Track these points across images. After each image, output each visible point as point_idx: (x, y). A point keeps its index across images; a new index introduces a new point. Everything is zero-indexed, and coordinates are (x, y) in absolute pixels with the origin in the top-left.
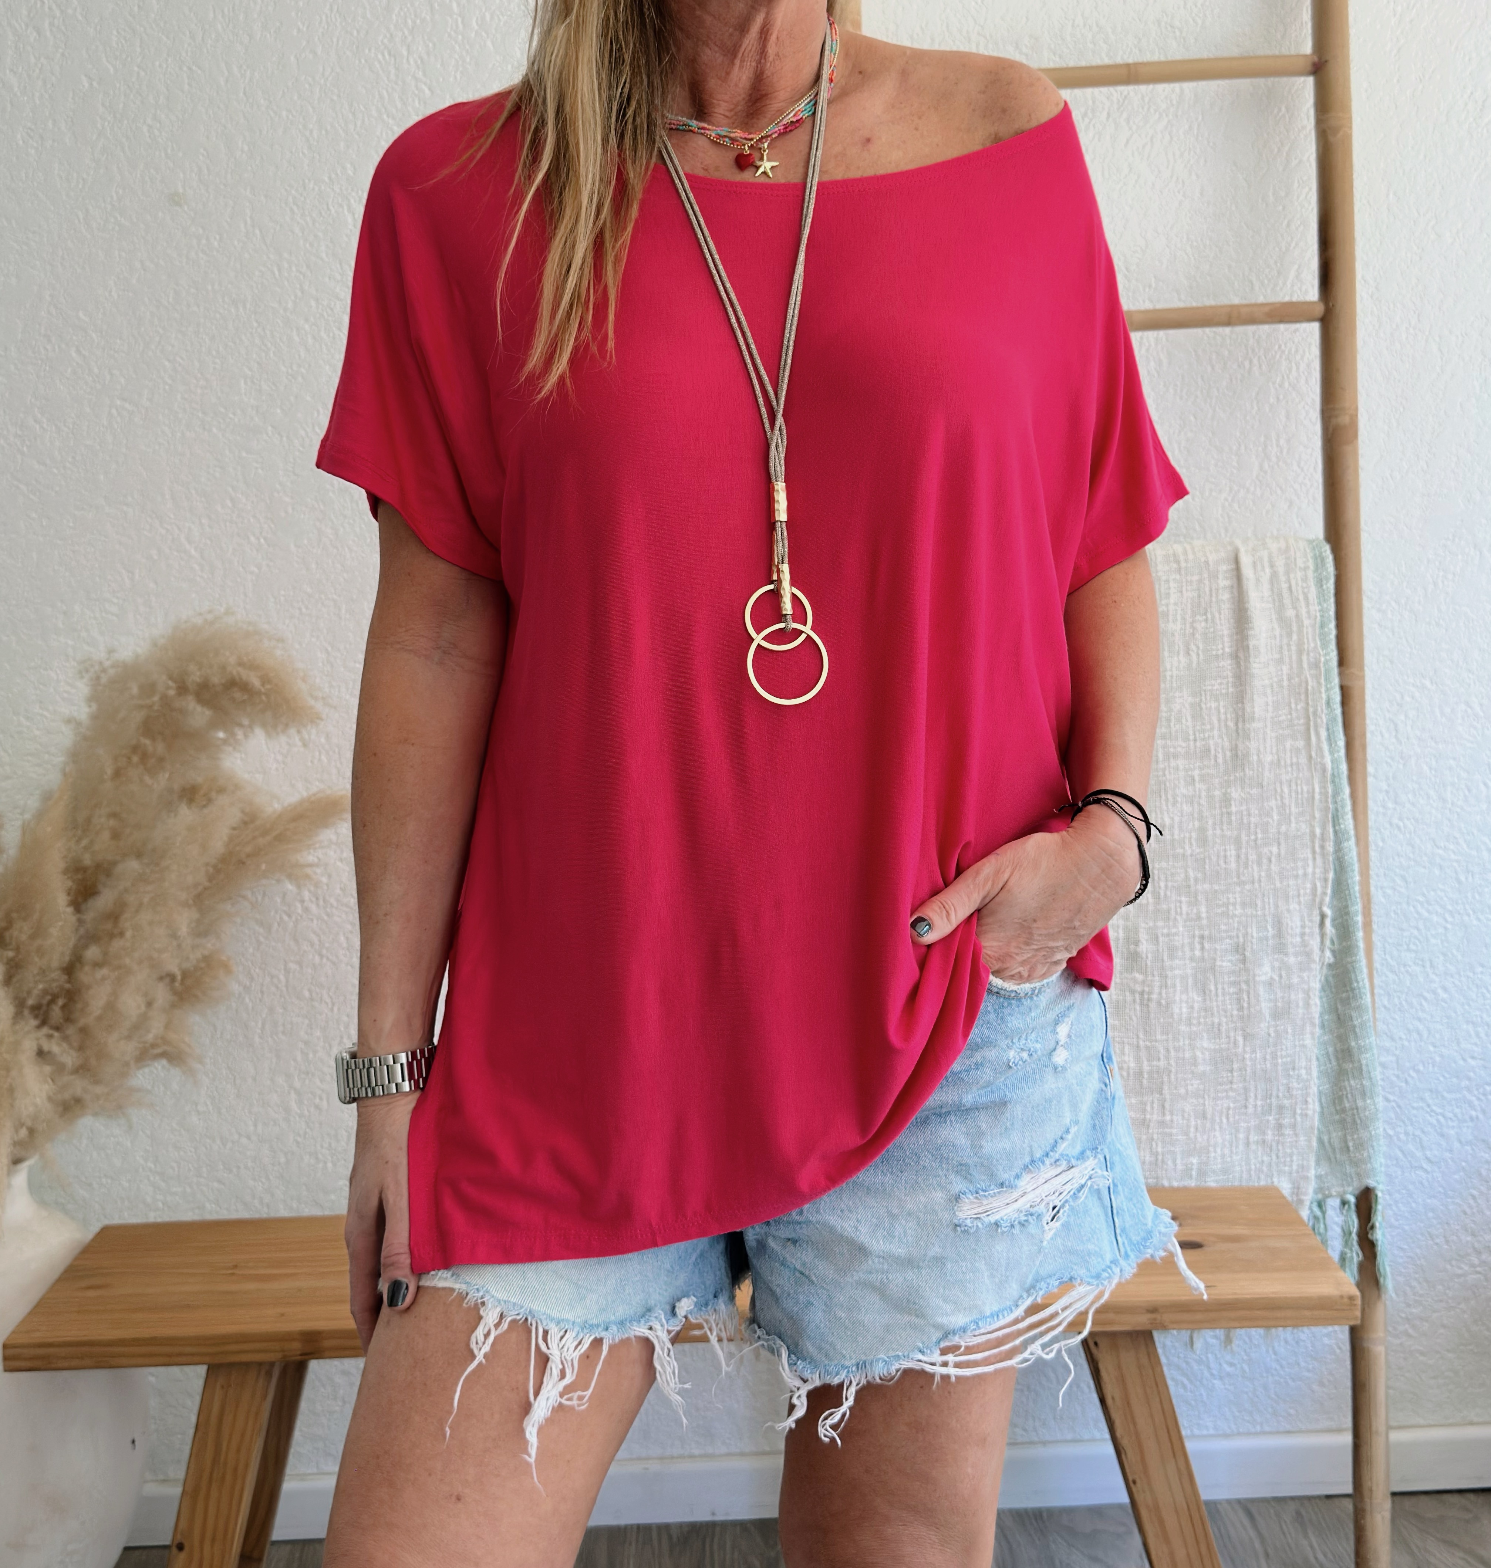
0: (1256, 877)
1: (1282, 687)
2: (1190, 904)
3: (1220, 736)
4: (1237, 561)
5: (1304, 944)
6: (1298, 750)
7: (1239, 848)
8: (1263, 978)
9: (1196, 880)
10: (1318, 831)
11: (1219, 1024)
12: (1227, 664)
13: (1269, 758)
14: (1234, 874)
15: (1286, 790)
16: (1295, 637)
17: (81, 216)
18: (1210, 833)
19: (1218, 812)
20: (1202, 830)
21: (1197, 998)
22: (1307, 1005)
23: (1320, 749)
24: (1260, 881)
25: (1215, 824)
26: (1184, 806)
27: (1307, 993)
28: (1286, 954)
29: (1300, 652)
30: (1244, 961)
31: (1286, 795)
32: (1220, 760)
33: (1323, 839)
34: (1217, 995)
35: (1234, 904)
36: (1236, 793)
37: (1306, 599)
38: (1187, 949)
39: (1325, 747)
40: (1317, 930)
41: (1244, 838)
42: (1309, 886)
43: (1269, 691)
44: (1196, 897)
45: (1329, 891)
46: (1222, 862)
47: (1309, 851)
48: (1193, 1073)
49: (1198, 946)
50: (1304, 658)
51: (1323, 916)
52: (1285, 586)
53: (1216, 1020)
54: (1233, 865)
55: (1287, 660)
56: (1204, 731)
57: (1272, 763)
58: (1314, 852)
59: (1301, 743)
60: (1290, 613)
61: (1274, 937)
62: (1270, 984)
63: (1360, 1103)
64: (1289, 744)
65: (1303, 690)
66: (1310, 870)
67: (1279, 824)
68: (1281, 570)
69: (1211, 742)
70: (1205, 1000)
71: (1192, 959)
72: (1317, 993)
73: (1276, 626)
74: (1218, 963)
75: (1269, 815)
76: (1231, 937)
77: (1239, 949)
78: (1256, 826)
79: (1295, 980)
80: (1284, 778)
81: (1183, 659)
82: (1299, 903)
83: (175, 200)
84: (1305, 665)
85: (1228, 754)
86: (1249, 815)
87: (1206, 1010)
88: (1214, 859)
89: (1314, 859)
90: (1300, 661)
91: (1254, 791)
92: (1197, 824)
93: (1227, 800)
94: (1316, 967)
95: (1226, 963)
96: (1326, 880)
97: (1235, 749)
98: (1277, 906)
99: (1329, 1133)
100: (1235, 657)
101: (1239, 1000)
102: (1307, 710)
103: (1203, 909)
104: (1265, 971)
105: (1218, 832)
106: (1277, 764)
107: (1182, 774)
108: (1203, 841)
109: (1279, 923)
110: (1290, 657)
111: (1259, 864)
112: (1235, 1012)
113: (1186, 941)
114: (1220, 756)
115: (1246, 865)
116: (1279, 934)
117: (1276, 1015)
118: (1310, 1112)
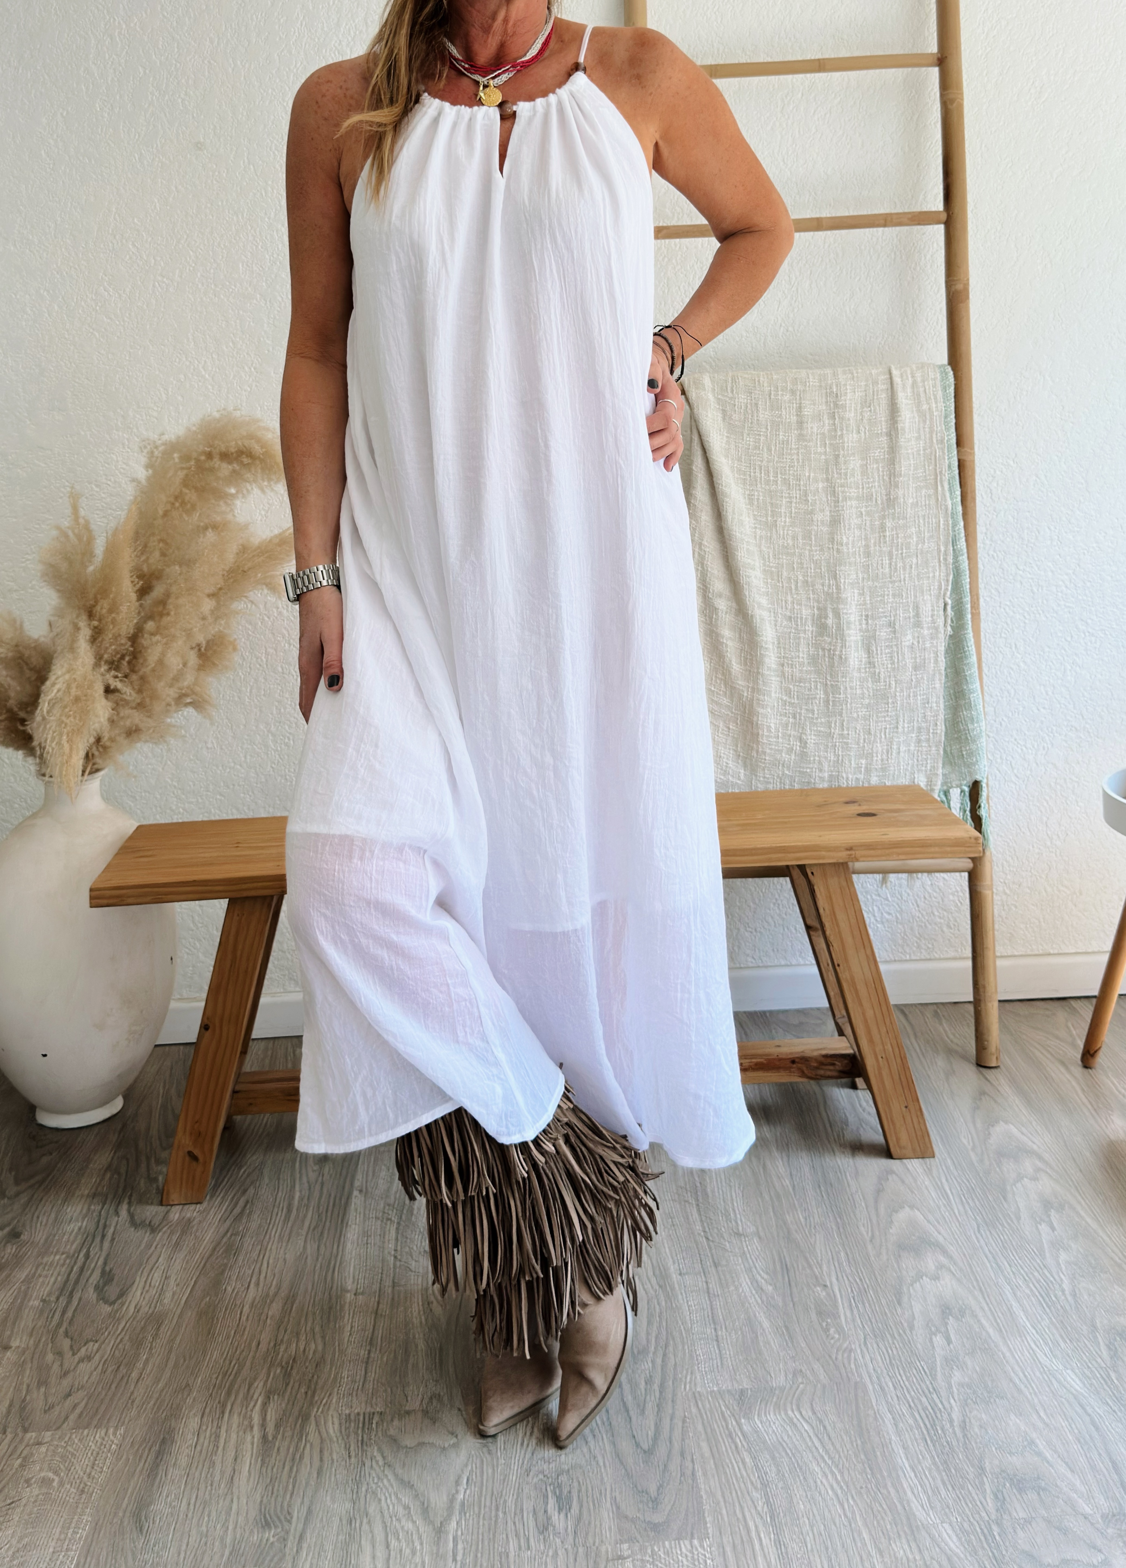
0: (902, 577)
1: (919, 454)
2: (860, 594)
3: (879, 486)
4: (890, 374)
5: (934, 622)
6: (929, 496)
7: (891, 559)
8: (907, 643)
9: (863, 578)
10: (943, 549)
11: (879, 673)
12: (884, 439)
13: (911, 501)
14: (888, 576)
15: (921, 521)
16: (928, 422)
17: (137, 157)
18: (872, 548)
19: (877, 535)
20: (867, 546)
21: (865, 656)
22: (936, 662)
23: (944, 495)
24: (905, 580)
25: (875, 543)
26: (856, 532)
27: (936, 653)
28: (922, 628)
29: (931, 433)
30: (894, 632)
31: (922, 525)
32: (879, 502)
33: (946, 554)
34: (877, 654)
35: (888, 595)
36: (889, 524)
37: (935, 398)
38: (857, 623)
39: (948, 494)
40: (942, 612)
41: (895, 553)
42: (936, 584)
43: (911, 456)
44: (863, 590)
45: (950, 588)
46: (880, 567)
47: (936, 561)
48: (862, 704)
49: (864, 622)
50: (934, 436)
51: (945, 605)
52: (921, 390)
53: (877, 671)
54: (887, 570)
55: (923, 437)
56: (869, 483)
57: (912, 504)
58: (940, 562)
59: (931, 492)
60: (925, 407)
61: (914, 616)
62: (912, 647)
63: (970, 727)
64: (924, 492)
65: (933, 458)
66: (937, 574)
67: (917, 544)
68: (919, 379)
69: (873, 490)
70: (869, 657)
71: (861, 630)
72: (943, 653)
73: (916, 415)
74: (878, 633)
75: (910, 537)
76: (886, 617)
77: (891, 624)
78: (902, 544)
79: (928, 645)
80: (920, 513)
81: (855, 436)
82: (931, 595)
83: (199, 146)
84: (935, 441)
85: (885, 498)
86: (898, 537)
87: (870, 663)
88: (875, 565)
89: (940, 566)
90: (931, 438)
91: (901, 522)
92: (864, 543)
93: (883, 528)
94: (941, 636)
95: (883, 634)
96: (948, 581)
97: (888, 494)
98: (916, 596)
99: (950, 745)
100: (889, 435)
101: (891, 657)
102: (936, 470)
103: (868, 598)
104: (908, 639)
105: (877, 548)
106: (915, 505)
107: (854, 510)
108: (868, 554)
109: (917, 607)
110: (925, 435)
111: (904, 569)
112: (889, 666)
113: (857, 618)
114: (879, 499)
115: (896, 568)
116: (917, 615)
117: (916, 668)
118: (939, 732)
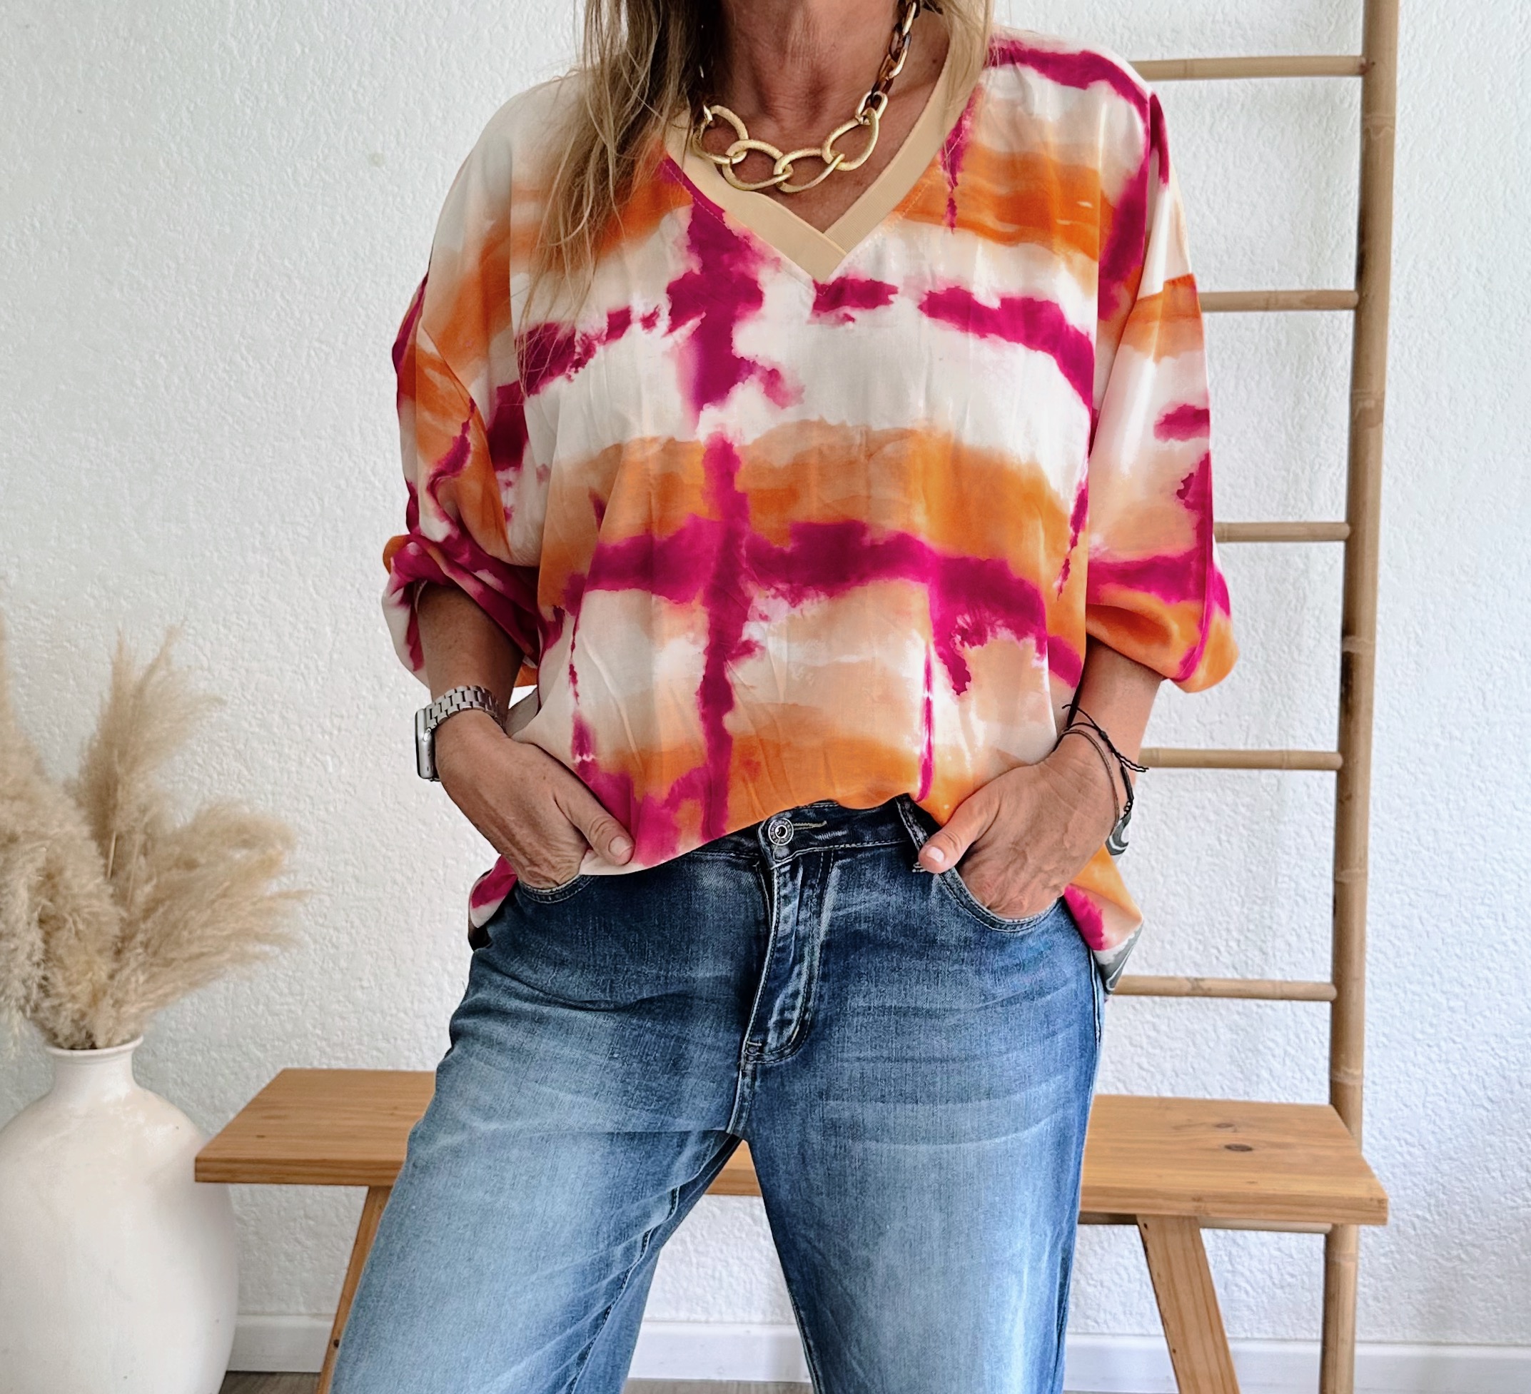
17: (289, 170)
